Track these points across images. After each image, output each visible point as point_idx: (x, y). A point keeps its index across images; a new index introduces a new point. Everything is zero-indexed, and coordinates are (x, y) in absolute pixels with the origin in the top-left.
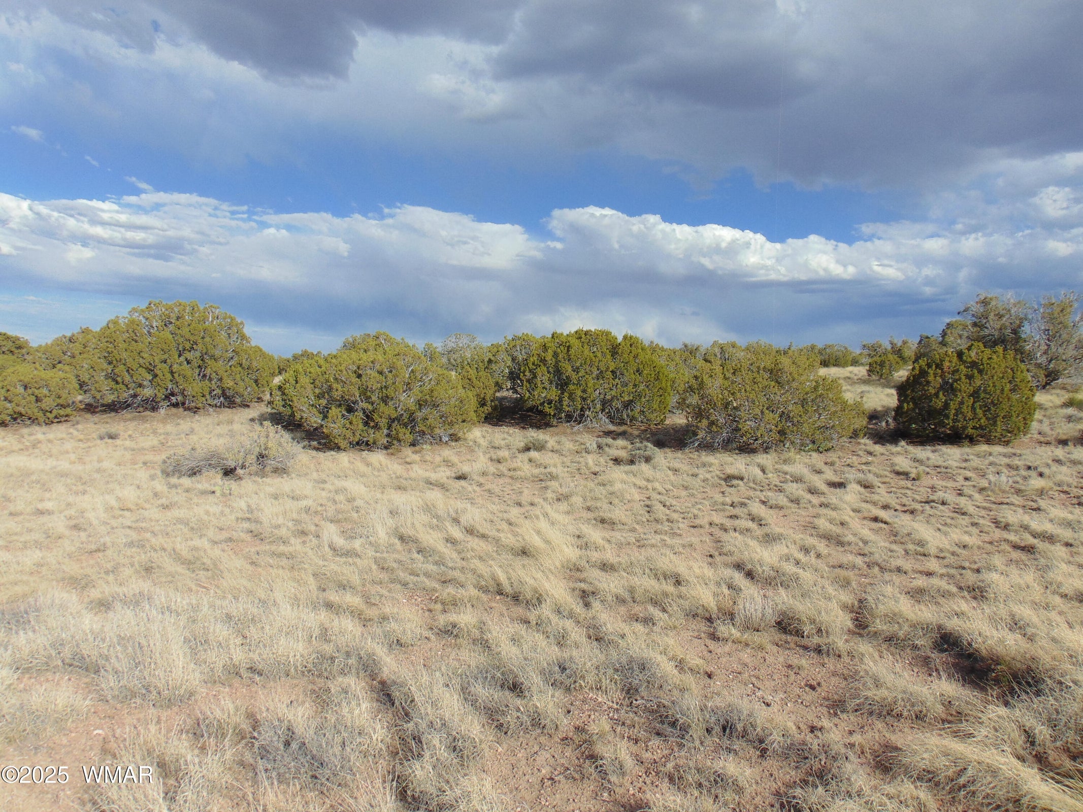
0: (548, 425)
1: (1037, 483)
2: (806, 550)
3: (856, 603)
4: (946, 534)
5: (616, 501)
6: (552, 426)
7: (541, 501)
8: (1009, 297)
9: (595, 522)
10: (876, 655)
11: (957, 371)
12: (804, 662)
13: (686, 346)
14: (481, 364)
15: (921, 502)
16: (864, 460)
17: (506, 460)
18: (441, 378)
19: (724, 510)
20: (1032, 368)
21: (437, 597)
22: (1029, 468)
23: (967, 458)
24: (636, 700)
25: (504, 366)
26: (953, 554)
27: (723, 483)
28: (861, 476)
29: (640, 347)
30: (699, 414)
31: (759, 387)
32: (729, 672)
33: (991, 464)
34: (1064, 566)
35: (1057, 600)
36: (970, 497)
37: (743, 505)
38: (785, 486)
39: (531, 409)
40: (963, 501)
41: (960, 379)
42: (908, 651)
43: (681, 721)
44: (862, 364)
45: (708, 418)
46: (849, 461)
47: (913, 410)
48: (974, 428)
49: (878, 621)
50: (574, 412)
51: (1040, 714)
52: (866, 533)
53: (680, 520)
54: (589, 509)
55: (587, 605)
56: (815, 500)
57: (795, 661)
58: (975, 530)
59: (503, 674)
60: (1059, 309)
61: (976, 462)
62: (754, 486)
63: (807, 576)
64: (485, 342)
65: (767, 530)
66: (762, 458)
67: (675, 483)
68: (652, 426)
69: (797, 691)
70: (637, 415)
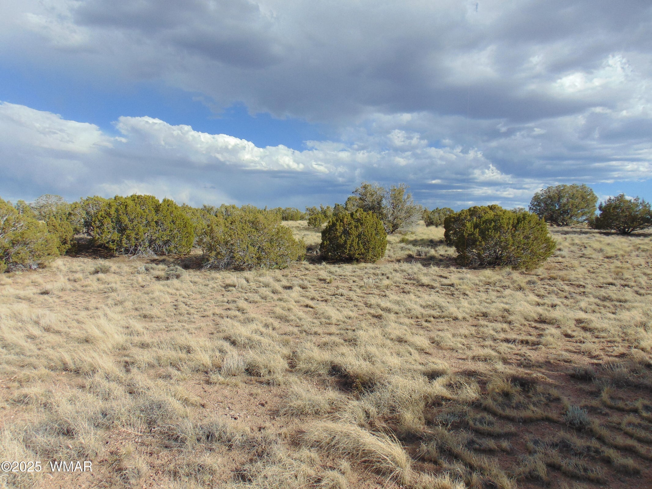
0: (112, 256)
1: (386, 282)
2: (266, 326)
3: (291, 355)
4: (341, 312)
5: (155, 303)
6: (115, 257)
7: (103, 306)
8: (375, 185)
9: (139, 317)
10: (299, 382)
11: (351, 223)
12: (259, 391)
13: (205, 207)
14: (64, 216)
15: (331, 295)
16: (303, 273)
17: (81, 280)
18: (30, 225)
19: (222, 306)
20: (386, 222)
21: (16, 378)
22: (383, 274)
23: (355, 270)
24: (154, 428)
25: (80, 217)
26: (344, 322)
27: (223, 289)
28: (301, 282)
29: (174, 207)
30: (211, 248)
31: (245, 232)
32: (216, 402)
33: (366, 273)
34: (393, 324)
35: (388, 341)
36: (355, 291)
37: (234, 302)
38: (259, 289)
39: (100, 246)
40: (351, 293)
41: (352, 228)
42: (316, 377)
43: (181, 437)
44: (306, 219)
45: (216, 251)
46: (296, 274)
47: (330, 244)
48: (359, 254)
49: (301, 363)
50: (130, 247)
51: (373, 402)
52: (301, 314)
53: (195, 313)
54: (136, 309)
55: (128, 371)
56: (275, 297)
57: (254, 391)
58: (355, 309)
59: (59, 425)
60: (398, 193)
61: (359, 272)
62: (242, 290)
63: (265, 341)
64: (69, 201)
65: (246, 315)
66: (247, 274)
67: (194, 291)
68: (182, 256)
69: (254, 408)
70: (172, 249)
